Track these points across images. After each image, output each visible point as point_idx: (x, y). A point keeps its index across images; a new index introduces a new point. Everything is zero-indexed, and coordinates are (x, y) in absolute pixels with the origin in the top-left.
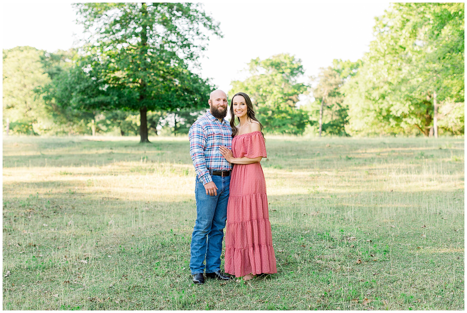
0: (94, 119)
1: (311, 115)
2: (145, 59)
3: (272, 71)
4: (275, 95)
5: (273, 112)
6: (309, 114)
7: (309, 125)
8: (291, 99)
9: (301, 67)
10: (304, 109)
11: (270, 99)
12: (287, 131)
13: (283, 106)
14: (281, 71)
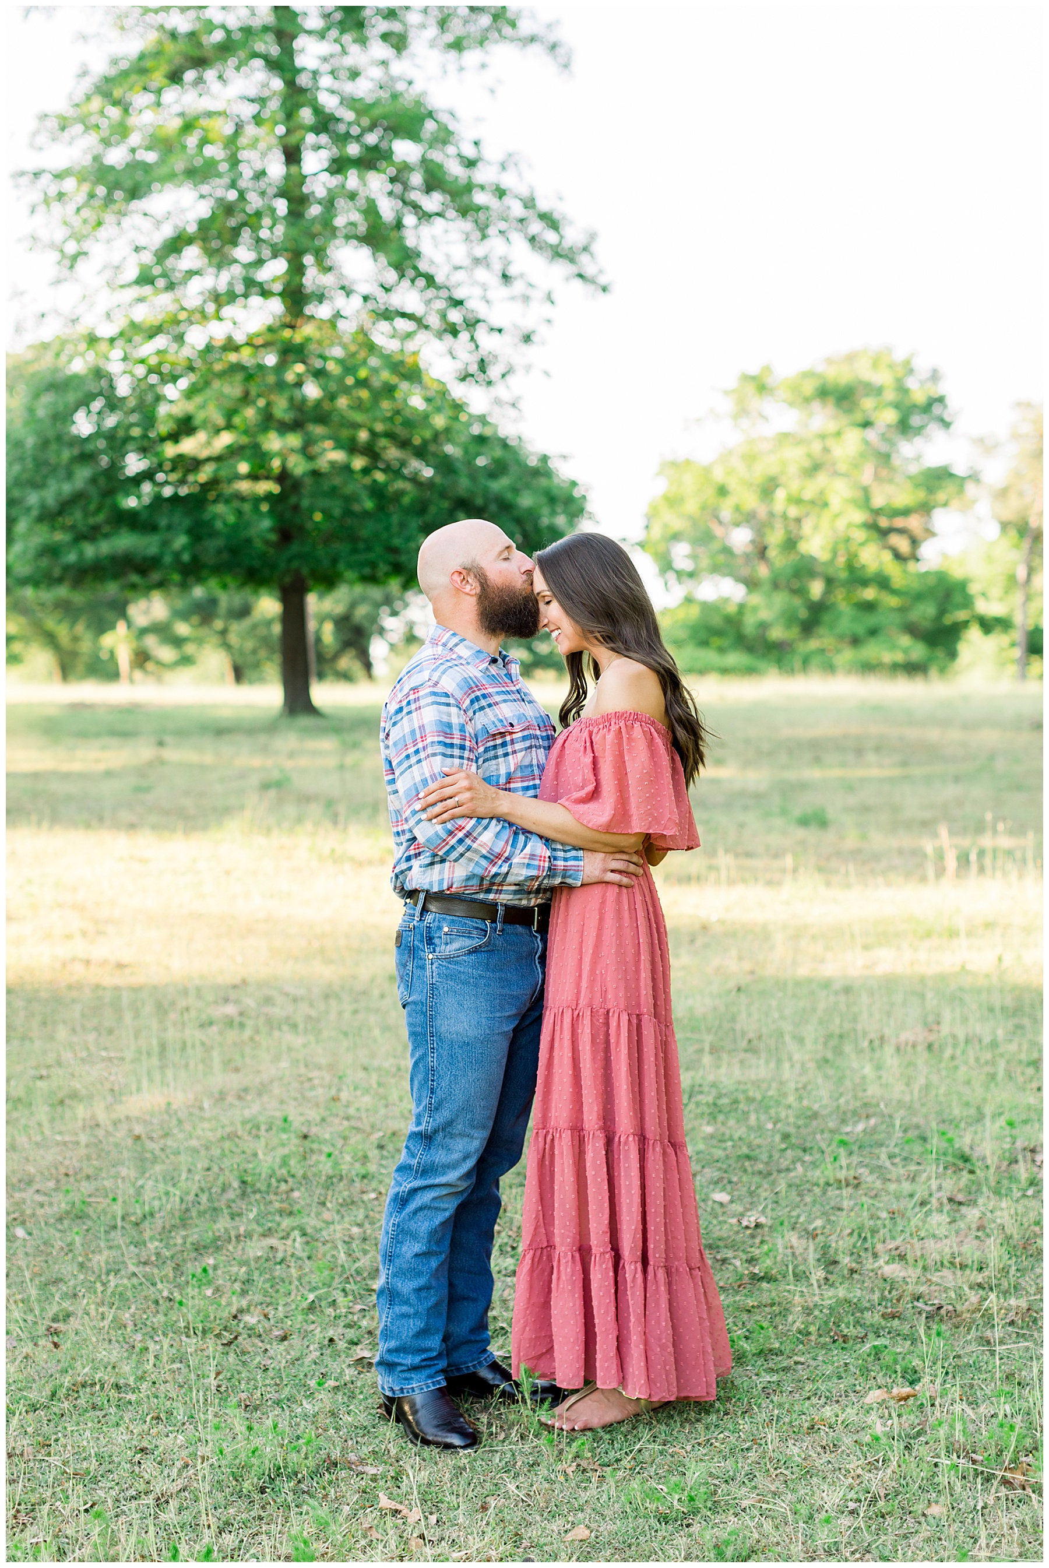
0: (124, 616)
1: (983, 594)
2: (299, 384)
3: (824, 418)
4: (837, 516)
5: (830, 582)
6: (973, 588)
7: (974, 633)
8: (902, 531)
9: (940, 399)
10: (956, 572)
11: (816, 528)
12: (884, 660)
13: (871, 557)
14: (859, 417)
